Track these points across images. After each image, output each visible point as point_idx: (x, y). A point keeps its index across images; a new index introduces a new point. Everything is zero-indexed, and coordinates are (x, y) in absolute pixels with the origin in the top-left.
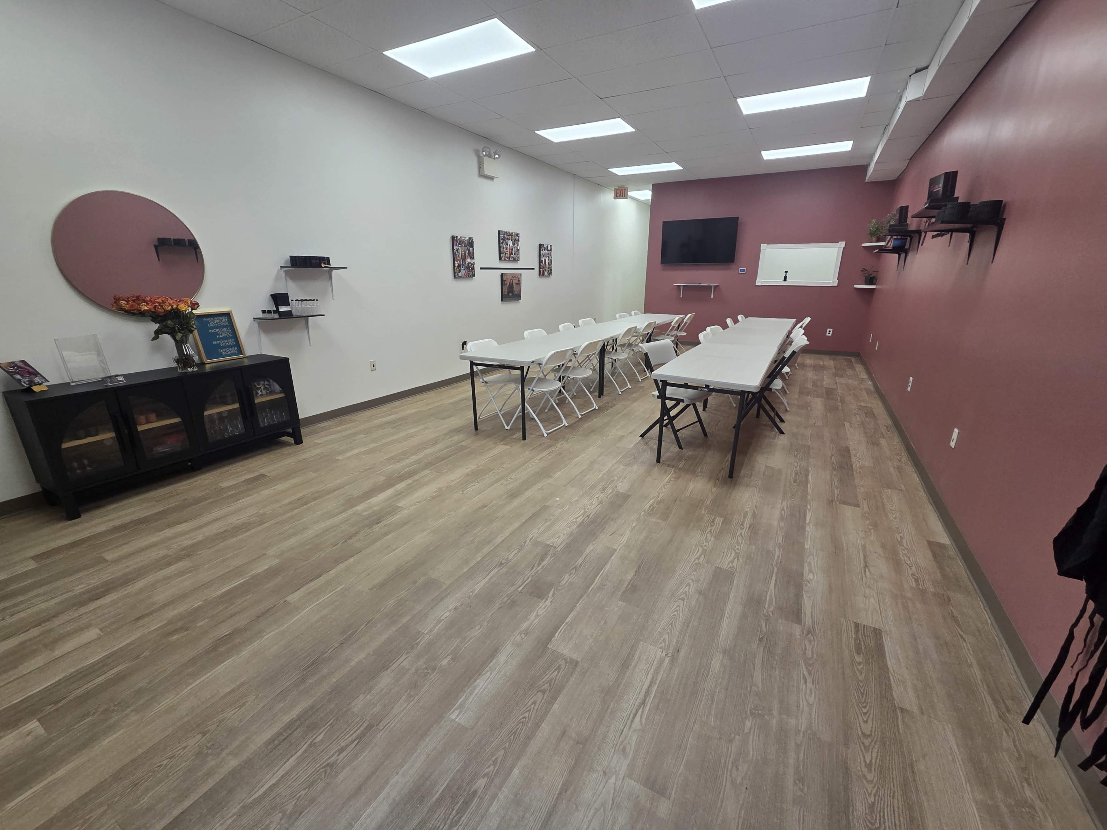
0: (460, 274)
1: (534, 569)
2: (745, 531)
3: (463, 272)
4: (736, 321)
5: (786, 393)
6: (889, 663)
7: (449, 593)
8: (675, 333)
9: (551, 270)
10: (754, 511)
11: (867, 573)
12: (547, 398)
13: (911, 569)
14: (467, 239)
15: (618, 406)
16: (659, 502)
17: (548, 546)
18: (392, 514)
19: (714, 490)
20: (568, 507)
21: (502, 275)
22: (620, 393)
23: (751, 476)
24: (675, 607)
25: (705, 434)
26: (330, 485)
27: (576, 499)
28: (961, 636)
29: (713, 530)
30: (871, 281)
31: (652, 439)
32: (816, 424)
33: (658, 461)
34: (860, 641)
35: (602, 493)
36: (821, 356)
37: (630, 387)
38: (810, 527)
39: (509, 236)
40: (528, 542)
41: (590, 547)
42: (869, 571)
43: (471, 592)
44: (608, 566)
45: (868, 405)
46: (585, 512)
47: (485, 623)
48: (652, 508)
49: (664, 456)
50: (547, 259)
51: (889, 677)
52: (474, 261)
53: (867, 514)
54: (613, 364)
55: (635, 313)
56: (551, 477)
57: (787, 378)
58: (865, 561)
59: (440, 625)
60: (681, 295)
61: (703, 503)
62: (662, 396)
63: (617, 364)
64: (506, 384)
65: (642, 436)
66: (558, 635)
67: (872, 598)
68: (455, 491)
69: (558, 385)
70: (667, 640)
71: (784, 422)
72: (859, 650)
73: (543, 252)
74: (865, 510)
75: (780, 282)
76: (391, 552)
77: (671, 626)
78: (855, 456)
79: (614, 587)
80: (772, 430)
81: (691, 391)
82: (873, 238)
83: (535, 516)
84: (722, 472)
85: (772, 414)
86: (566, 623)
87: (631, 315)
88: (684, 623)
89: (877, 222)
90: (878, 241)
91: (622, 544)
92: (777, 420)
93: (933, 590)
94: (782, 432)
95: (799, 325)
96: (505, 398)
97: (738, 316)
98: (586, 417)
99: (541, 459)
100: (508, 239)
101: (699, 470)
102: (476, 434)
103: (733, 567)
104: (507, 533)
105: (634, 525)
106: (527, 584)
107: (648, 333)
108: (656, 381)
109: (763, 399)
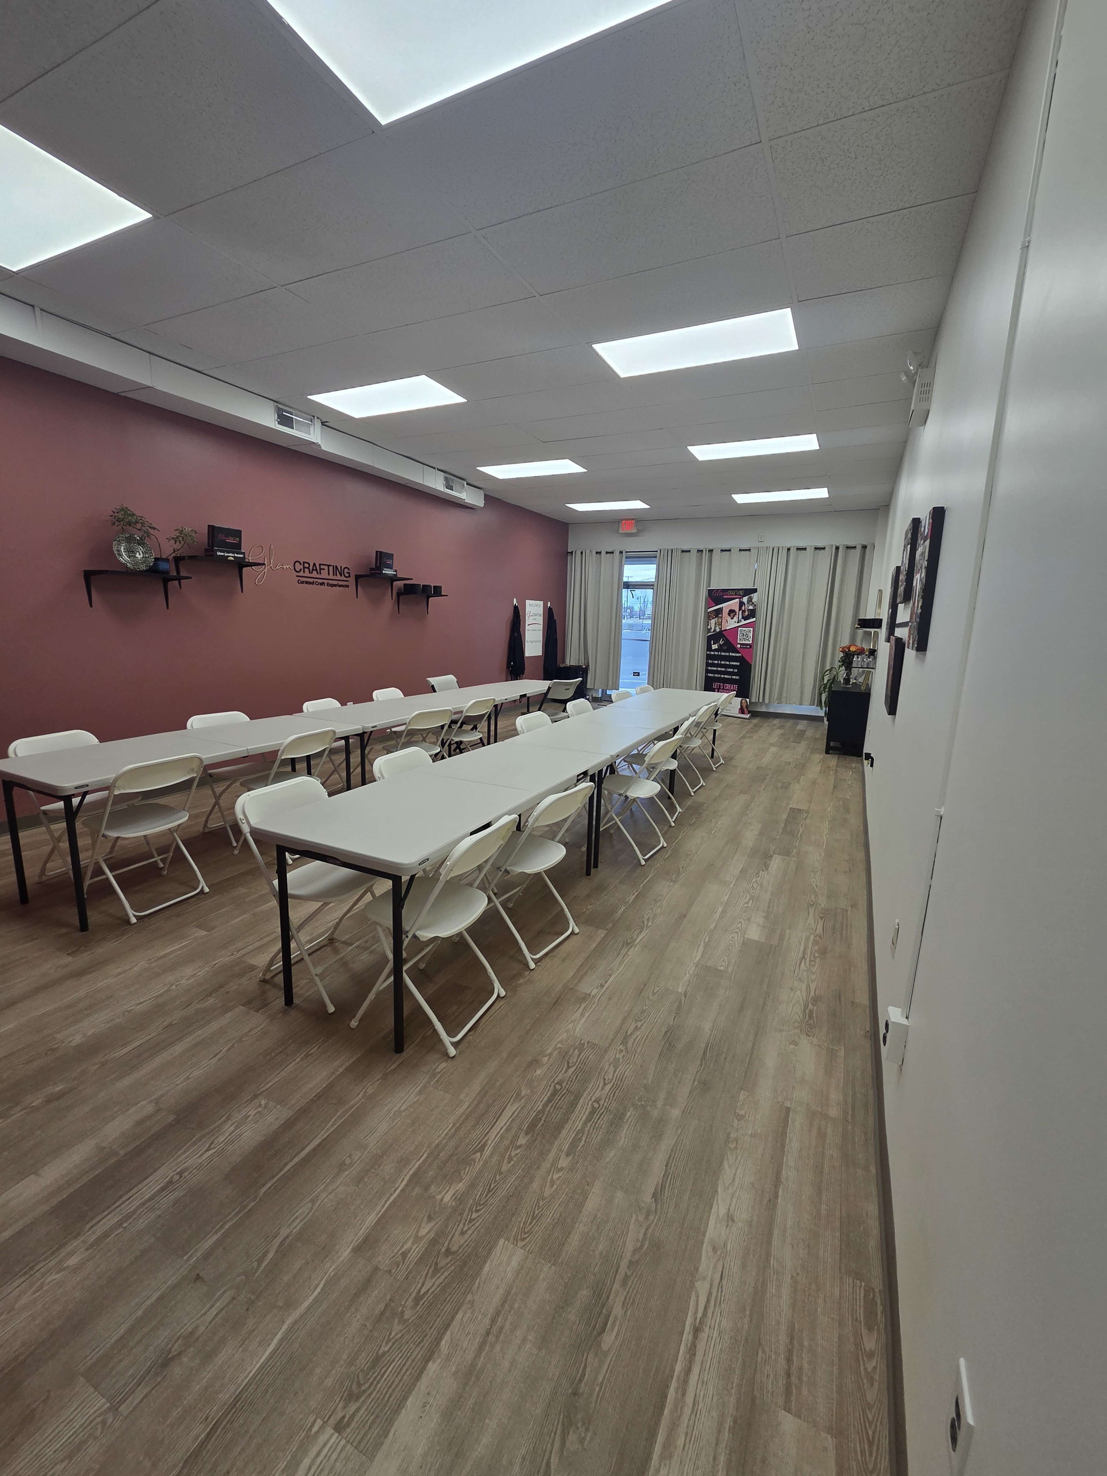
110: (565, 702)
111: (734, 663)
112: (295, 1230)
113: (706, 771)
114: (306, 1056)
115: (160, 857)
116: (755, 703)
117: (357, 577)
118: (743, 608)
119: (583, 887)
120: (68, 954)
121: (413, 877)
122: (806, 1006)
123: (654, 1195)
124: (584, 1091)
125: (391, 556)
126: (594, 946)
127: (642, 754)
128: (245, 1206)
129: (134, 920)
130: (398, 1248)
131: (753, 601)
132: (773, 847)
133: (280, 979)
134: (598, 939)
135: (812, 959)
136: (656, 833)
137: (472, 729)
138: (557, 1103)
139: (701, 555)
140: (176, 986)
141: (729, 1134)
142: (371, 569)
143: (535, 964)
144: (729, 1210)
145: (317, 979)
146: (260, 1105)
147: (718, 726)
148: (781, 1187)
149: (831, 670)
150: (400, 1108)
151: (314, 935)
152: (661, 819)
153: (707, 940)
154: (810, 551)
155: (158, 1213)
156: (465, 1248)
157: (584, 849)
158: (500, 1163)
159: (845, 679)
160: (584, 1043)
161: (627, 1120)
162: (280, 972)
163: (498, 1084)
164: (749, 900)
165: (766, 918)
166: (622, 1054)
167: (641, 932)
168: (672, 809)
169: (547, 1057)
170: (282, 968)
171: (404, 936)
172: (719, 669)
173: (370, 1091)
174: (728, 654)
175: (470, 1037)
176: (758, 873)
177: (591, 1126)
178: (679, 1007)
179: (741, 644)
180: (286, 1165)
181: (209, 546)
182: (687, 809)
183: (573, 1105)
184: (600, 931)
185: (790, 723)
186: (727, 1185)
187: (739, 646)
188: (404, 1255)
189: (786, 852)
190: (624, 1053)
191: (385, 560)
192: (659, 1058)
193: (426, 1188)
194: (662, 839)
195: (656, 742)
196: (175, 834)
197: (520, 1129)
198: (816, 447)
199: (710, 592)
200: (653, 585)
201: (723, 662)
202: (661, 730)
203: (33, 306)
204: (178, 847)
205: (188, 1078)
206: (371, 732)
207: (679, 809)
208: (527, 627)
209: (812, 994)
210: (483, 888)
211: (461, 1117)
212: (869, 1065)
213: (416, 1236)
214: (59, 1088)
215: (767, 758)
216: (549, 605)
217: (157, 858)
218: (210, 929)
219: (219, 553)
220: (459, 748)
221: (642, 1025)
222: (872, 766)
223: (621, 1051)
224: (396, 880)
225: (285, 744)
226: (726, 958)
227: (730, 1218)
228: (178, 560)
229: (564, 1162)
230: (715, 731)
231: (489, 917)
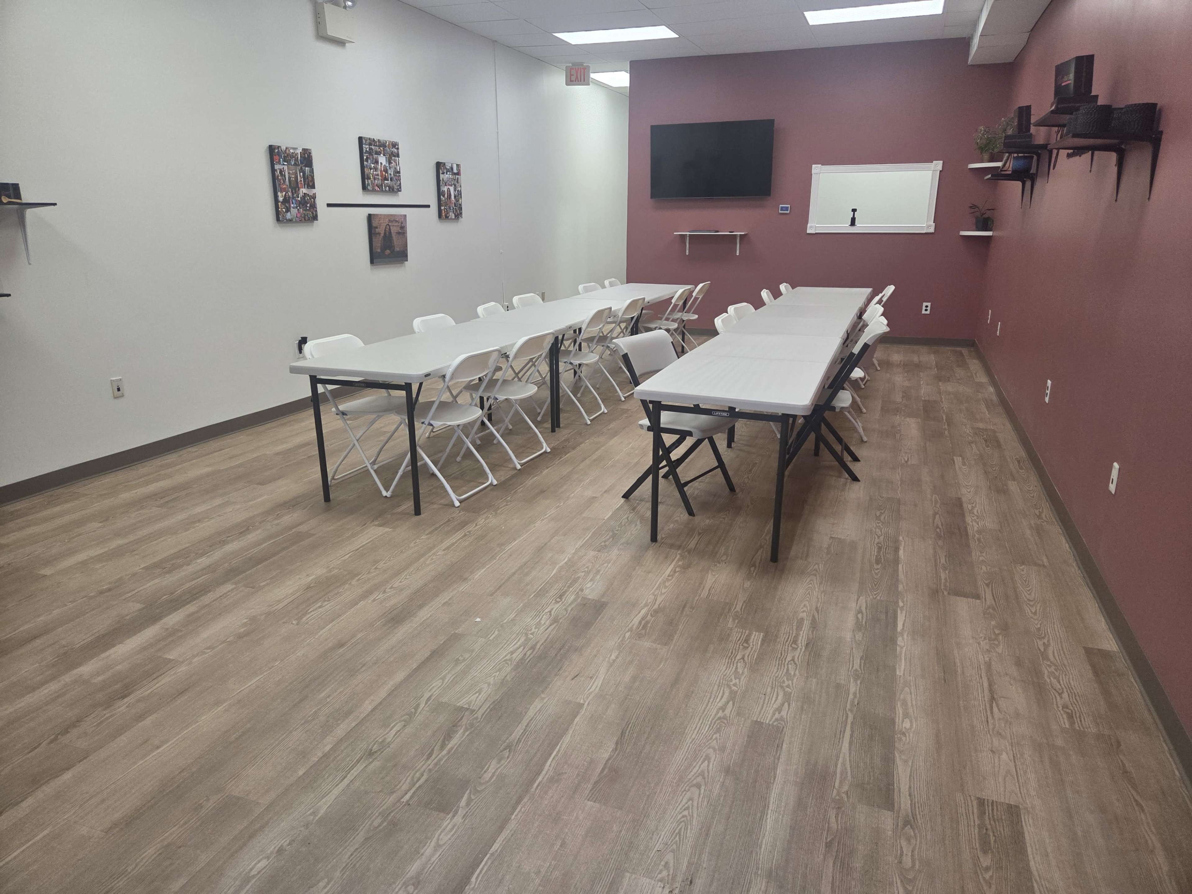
0: (288, 216)
1: (434, 756)
2: (799, 653)
3: (294, 211)
4: (776, 294)
5: (861, 412)
6: (1032, 863)
7: (267, 823)
8: (678, 315)
9: (461, 209)
10: (814, 616)
11: (995, 709)
12: (459, 438)
13: (1061, 698)
14: (299, 151)
15: (586, 445)
16: (656, 612)
17: (461, 709)
18: (155, 676)
19: (747, 584)
20: (496, 633)
21: (370, 217)
22: (589, 422)
23: (807, 556)
24: (684, 801)
25: (732, 489)
26: (26, 627)
27: (512, 616)
28: (1138, 804)
29: (746, 657)
30: (985, 224)
31: (642, 500)
32: (909, 463)
33: (654, 538)
34: (987, 830)
35: (557, 602)
36: (915, 347)
37: (606, 411)
38: (903, 639)
39: (380, 146)
40: (422, 706)
41: (537, 705)
42: (998, 706)
43: (311, 814)
44: (567, 739)
45: (989, 427)
46: (528, 640)
47: (338, 874)
48: (644, 625)
49: (663, 529)
50: (452, 189)
51: (1033, 886)
52: (314, 191)
53: (991, 610)
54: (575, 373)
55: (610, 282)
56: (465, 579)
57: (863, 387)
58: (991, 691)
59: (248, 887)
60: (687, 251)
61: (730, 609)
62: (656, 428)
63: (584, 373)
64: (381, 416)
65: (626, 496)
66: (477, 878)
67: (1004, 753)
68: (284, 620)
69: (477, 413)
70: (671, 865)
71: (859, 461)
72: (985, 846)
73: (444, 177)
74: (988, 603)
75: (844, 227)
76: (152, 751)
77: (677, 838)
78: (971, 512)
79: (578, 775)
80: (840, 476)
81: (703, 417)
82: (984, 154)
83: (436, 654)
84: (759, 553)
85: (838, 448)
86: (492, 854)
87: (604, 287)
88: (701, 829)
89: (987, 130)
90: (991, 160)
91: (593, 694)
92: (847, 458)
93: (1093, 730)
94: (855, 479)
95: (877, 298)
96: (382, 438)
97: (781, 286)
98: (529, 468)
99: (448, 548)
100: (378, 153)
101: (722, 550)
102: (327, 510)
103: (782, 719)
104: (383, 693)
105: (613, 657)
106: (420, 787)
107: (632, 318)
108: (644, 402)
109: (823, 424)
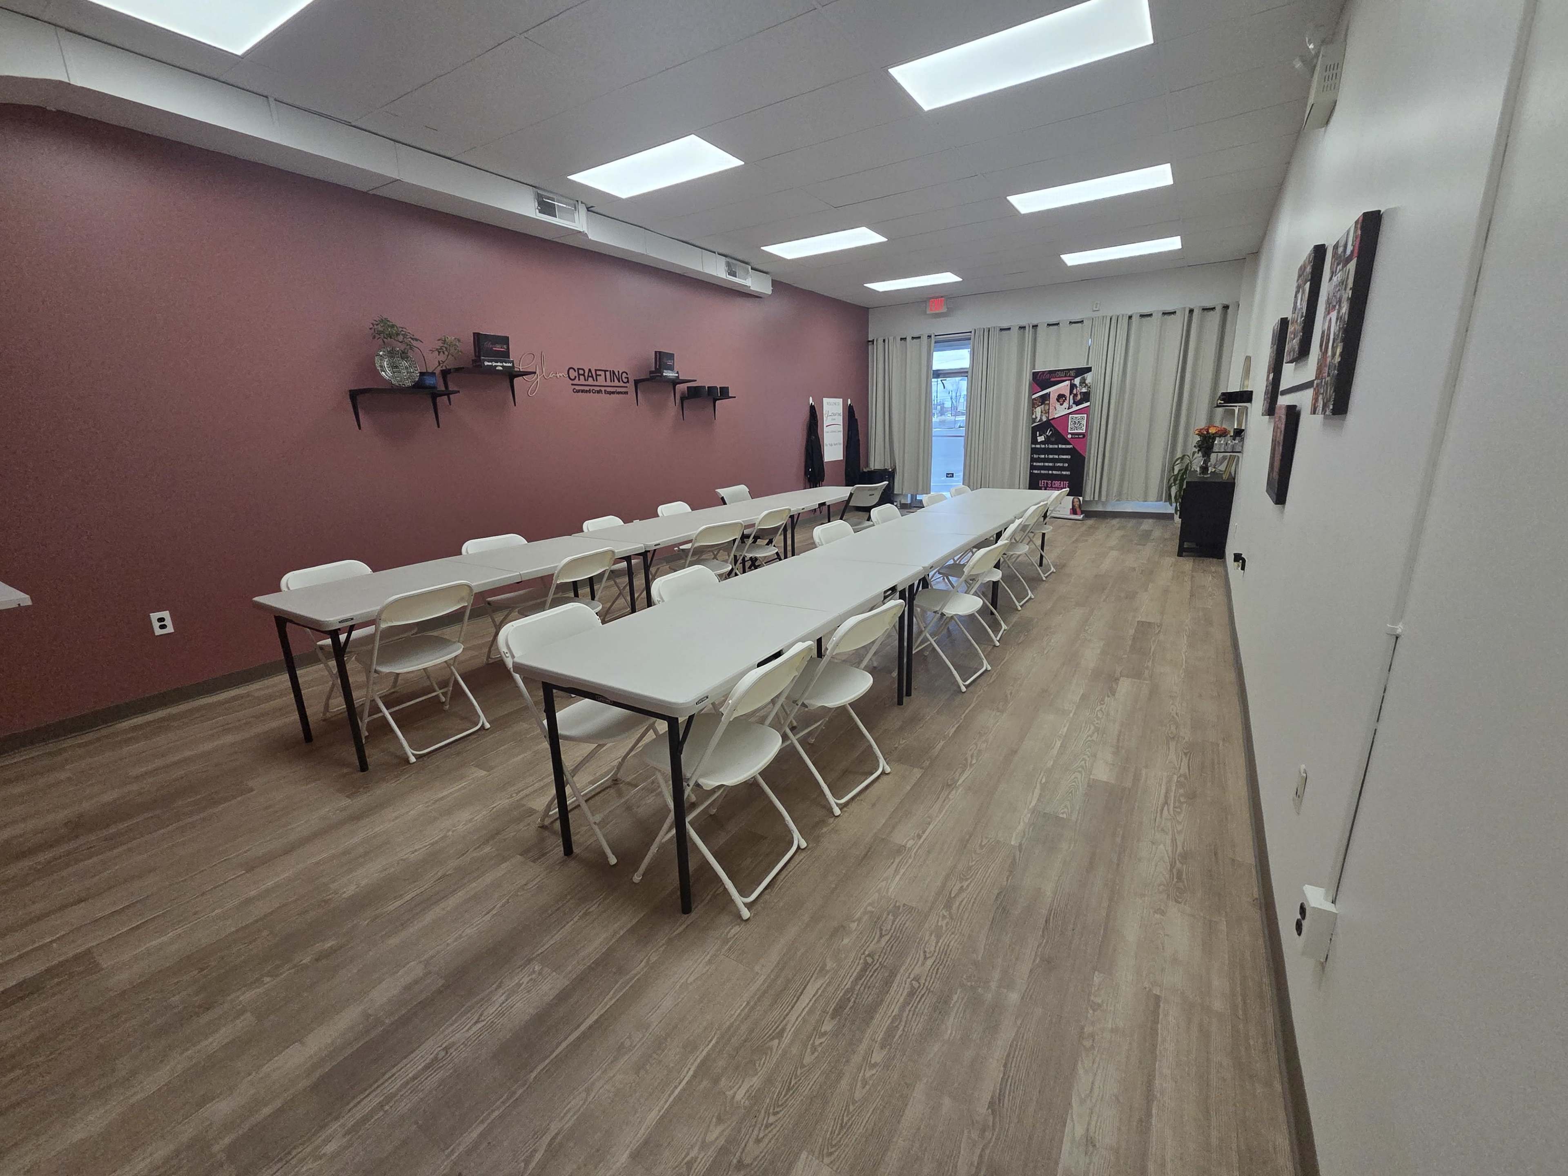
110: (868, 510)
111: (1065, 457)
112: (567, 1126)
113: (1035, 581)
114: (585, 914)
115: (442, 691)
116: (1090, 501)
117: (637, 382)
118: (1075, 391)
119: (895, 718)
120: (347, 797)
121: (691, 718)
122: (1173, 865)
123: (991, 1104)
124: (901, 967)
125: (671, 356)
126: (909, 788)
127: (959, 564)
128: (515, 1093)
129: (413, 759)
130: (683, 1156)
131: (1087, 382)
132: (1119, 669)
133: (557, 826)
134: (913, 780)
135: (1177, 804)
136: (977, 654)
137: (768, 544)
138: (868, 981)
139: (1024, 333)
140: (453, 832)
141: (1082, 1028)
142: (651, 372)
143: (841, 809)
144: (1088, 1130)
145: (596, 828)
146: (534, 972)
147: (1048, 529)
148: (1155, 1102)
149: (1182, 458)
150: (687, 980)
151: (597, 775)
152: (982, 638)
153: (1044, 781)
154: (1157, 318)
155: (421, 1095)
156: (761, 1160)
157: (895, 674)
158: (802, 1056)
159: (1201, 467)
160: (899, 907)
161: (954, 1006)
162: (556, 820)
163: (799, 954)
164: (1093, 733)
165: (1116, 753)
166: (945, 922)
167: (964, 771)
168: (996, 627)
169: (856, 924)
170: (558, 815)
171: (685, 784)
172: (1046, 464)
173: (654, 959)
174: (1056, 446)
175: (766, 897)
176: (1103, 700)
177: (910, 1011)
178: (1014, 863)
179: (1072, 434)
180: (559, 1044)
181: (476, 356)
182: (1013, 626)
183: (888, 983)
184: (916, 770)
185: (1132, 522)
186: (1083, 1096)
187: (1070, 436)
188: (689, 1165)
189: (1137, 674)
190: (947, 920)
191: (665, 360)
192: (991, 928)
193: (716, 1081)
194: (985, 662)
195: (974, 550)
196: (452, 667)
197: (824, 1012)
198: (1169, 181)
199: (1035, 375)
200: (967, 372)
201: (1051, 456)
202: (981, 536)
203: (266, 97)
204: (456, 682)
205: (460, 936)
206: (655, 550)
207: (1004, 627)
208: (825, 429)
209: (1180, 849)
210: (776, 725)
211: (755, 994)
212: (1261, 941)
213: (704, 1141)
214: (329, 944)
215: (1106, 565)
216: (849, 403)
217: (439, 692)
218: (489, 769)
219: (486, 363)
220: (754, 564)
221: (968, 886)
222: (1243, 568)
223: (944, 917)
224: (673, 722)
225: (559, 568)
226: (1068, 803)
227: (1090, 1142)
228: (445, 373)
229: (878, 1057)
230: (1044, 534)
231: (786, 756)
